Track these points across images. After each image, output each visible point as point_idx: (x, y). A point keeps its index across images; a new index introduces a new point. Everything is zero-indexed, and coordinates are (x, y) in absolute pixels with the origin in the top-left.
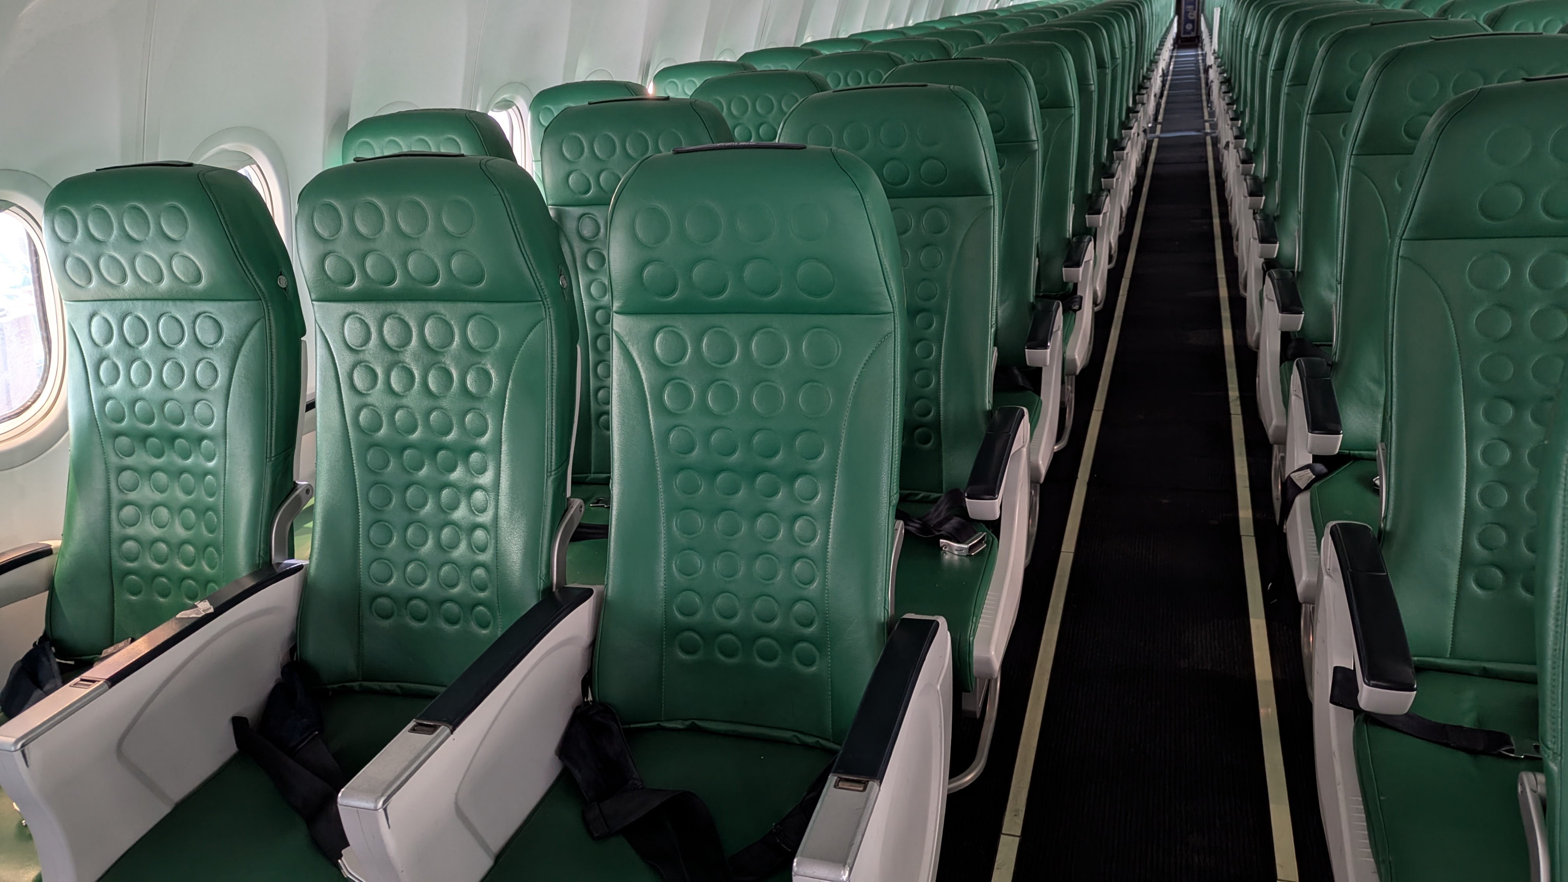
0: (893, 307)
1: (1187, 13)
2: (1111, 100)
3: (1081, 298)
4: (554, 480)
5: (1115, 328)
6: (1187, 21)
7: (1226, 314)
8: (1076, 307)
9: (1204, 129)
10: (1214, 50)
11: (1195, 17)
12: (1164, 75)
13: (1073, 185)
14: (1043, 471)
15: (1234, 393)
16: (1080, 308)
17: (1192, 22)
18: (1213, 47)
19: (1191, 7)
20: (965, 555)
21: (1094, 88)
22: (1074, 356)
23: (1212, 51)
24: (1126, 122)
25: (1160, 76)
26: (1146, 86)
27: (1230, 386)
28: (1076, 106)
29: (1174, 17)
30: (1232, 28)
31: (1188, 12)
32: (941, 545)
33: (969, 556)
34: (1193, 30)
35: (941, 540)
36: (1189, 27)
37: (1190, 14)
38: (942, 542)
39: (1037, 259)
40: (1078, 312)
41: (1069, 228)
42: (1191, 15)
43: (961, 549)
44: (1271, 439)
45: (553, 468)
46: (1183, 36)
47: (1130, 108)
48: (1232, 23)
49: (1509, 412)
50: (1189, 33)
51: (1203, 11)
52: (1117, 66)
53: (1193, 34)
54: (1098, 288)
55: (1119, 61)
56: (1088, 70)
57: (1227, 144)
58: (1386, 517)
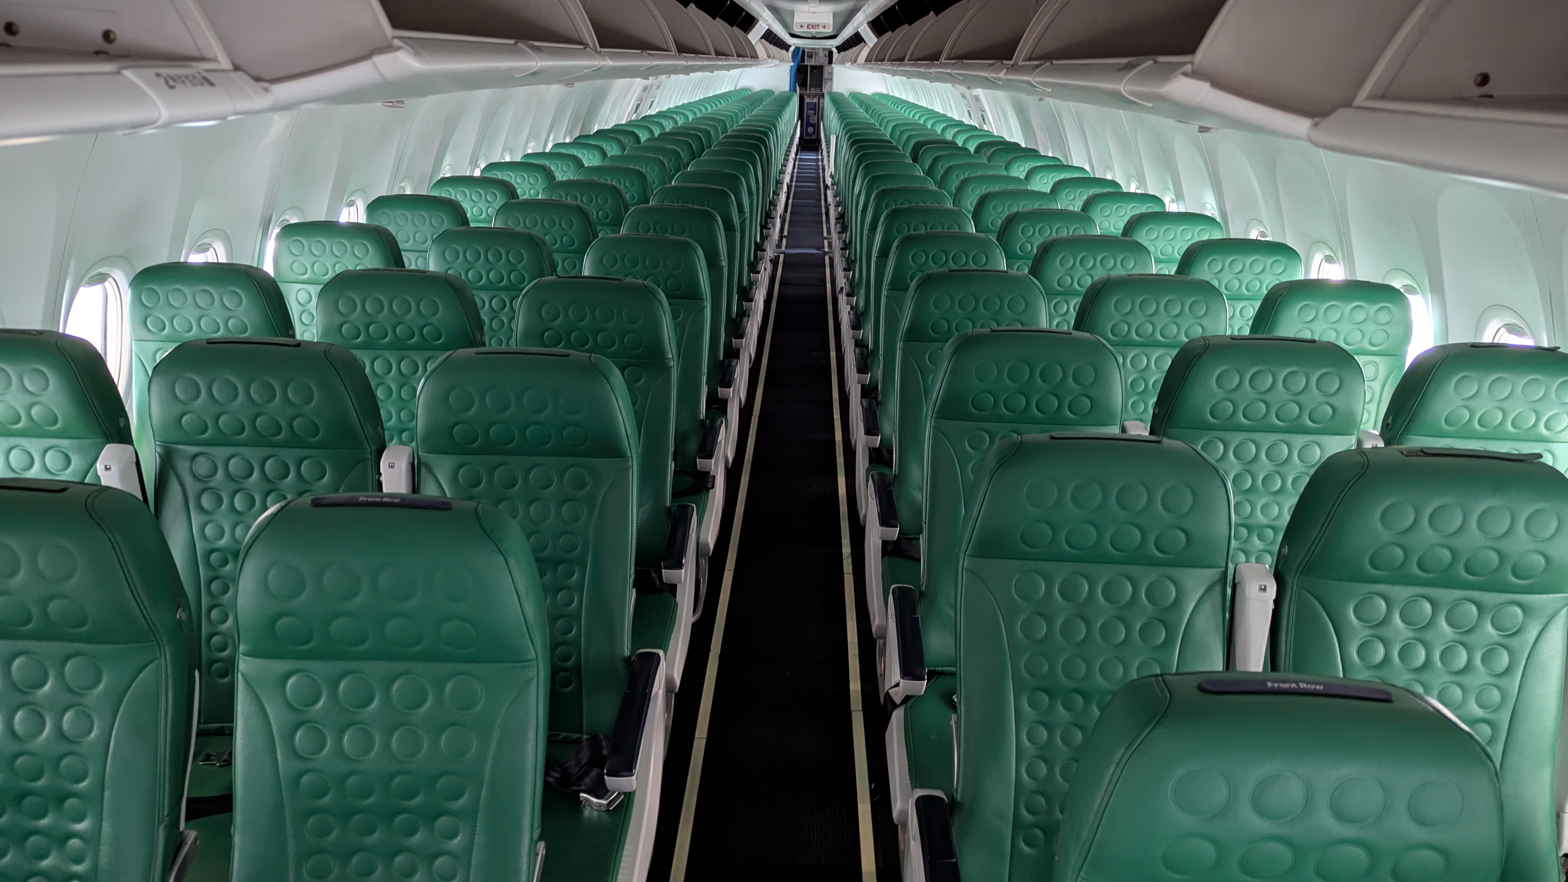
0: (536, 654)
1: (808, 117)
2: (740, 255)
3: (714, 477)
4: (166, 827)
5: (746, 473)
6: (809, 124)
7: (840, 460)
8: (710, 486)
9: (823, 247)
10: (831, 173)
11: (815, 122)
12: (789, 187)
13: (706, 371)
14: (678, 682)
15: (846, 550)
16: (713, 487)
17: (813, 125)
18: (830, 170)
19: (812, 112)
20: (604, 810)
21: (724, 263)
22: (707, 540)
23: (830, 174)
24: (755, 263)
25: (785, 192)
26: (772, 216)
27: (843, 541)
28: (708, 299)
29: (797, 122)
30: (845, 168)
31: (810, 116)
32: (581, 799)
33: (608, 810)
34: (814, 133)
35: (581, 794)
36: (810, 130)
37: (811, 118)
38: (583, 796)
39: (673, 462)
40: (710, 490)
41: (703, 410)
42: (813, 120)
43: (601, 805)
44: (875, 636)
45: (166, 812)
46: (805, 137)
47: (758, 243)
48: (845, 164)
49: (1045, 698)
50: (811, 136)
51: (822, 119)
52: (746, 218)
53: (814, 137)
54: (729, 455)
55: (748, 215)
56: (719, 248)
57: (842, 288)
58: (957, 789)
